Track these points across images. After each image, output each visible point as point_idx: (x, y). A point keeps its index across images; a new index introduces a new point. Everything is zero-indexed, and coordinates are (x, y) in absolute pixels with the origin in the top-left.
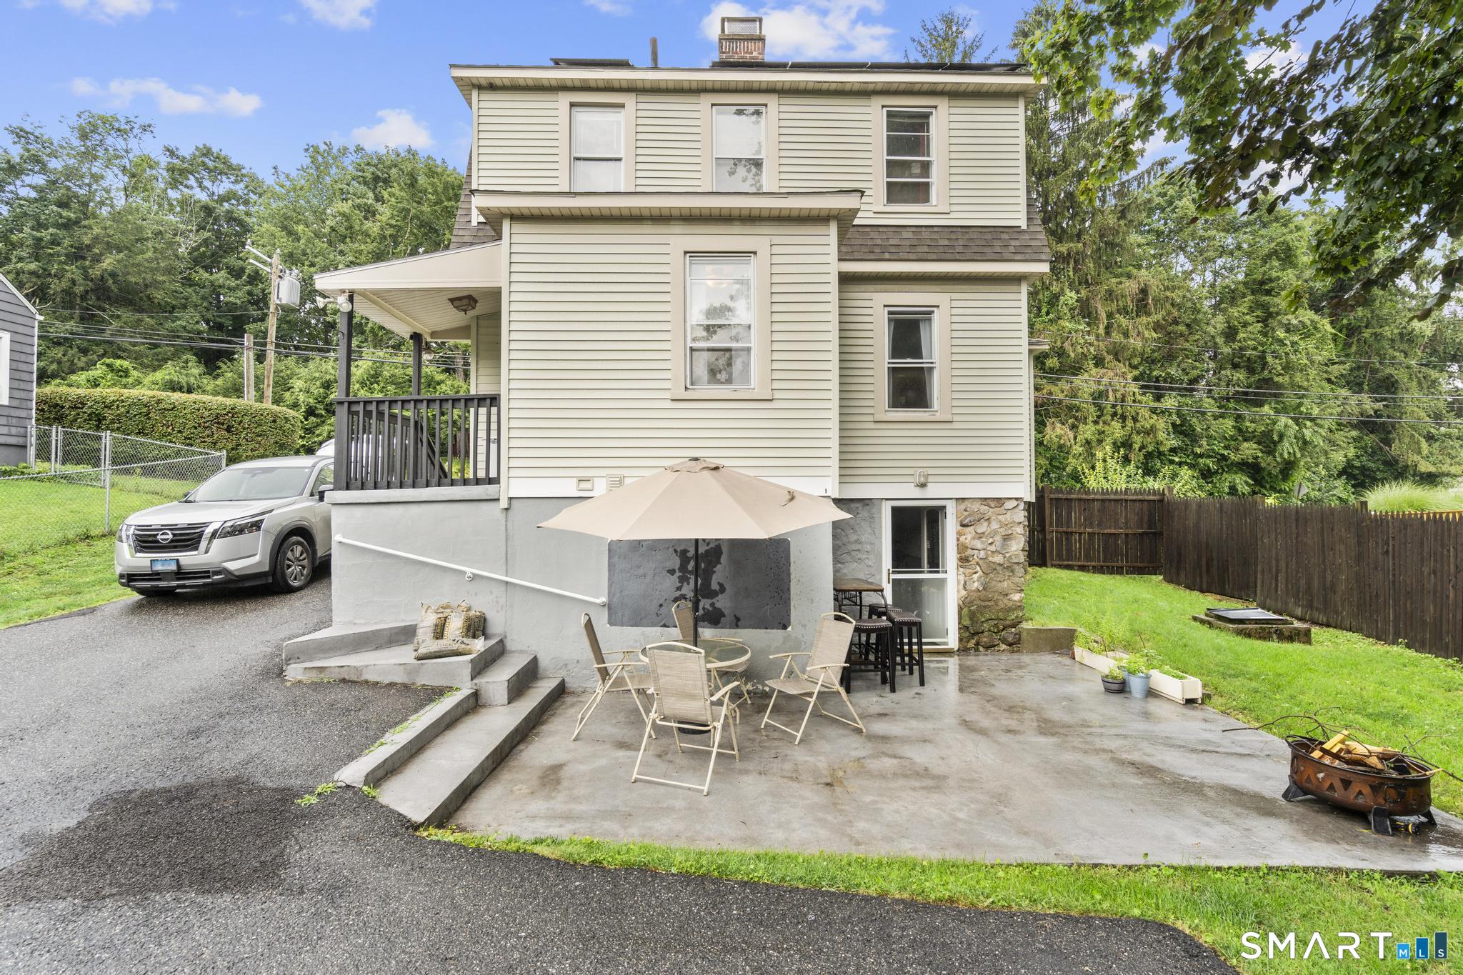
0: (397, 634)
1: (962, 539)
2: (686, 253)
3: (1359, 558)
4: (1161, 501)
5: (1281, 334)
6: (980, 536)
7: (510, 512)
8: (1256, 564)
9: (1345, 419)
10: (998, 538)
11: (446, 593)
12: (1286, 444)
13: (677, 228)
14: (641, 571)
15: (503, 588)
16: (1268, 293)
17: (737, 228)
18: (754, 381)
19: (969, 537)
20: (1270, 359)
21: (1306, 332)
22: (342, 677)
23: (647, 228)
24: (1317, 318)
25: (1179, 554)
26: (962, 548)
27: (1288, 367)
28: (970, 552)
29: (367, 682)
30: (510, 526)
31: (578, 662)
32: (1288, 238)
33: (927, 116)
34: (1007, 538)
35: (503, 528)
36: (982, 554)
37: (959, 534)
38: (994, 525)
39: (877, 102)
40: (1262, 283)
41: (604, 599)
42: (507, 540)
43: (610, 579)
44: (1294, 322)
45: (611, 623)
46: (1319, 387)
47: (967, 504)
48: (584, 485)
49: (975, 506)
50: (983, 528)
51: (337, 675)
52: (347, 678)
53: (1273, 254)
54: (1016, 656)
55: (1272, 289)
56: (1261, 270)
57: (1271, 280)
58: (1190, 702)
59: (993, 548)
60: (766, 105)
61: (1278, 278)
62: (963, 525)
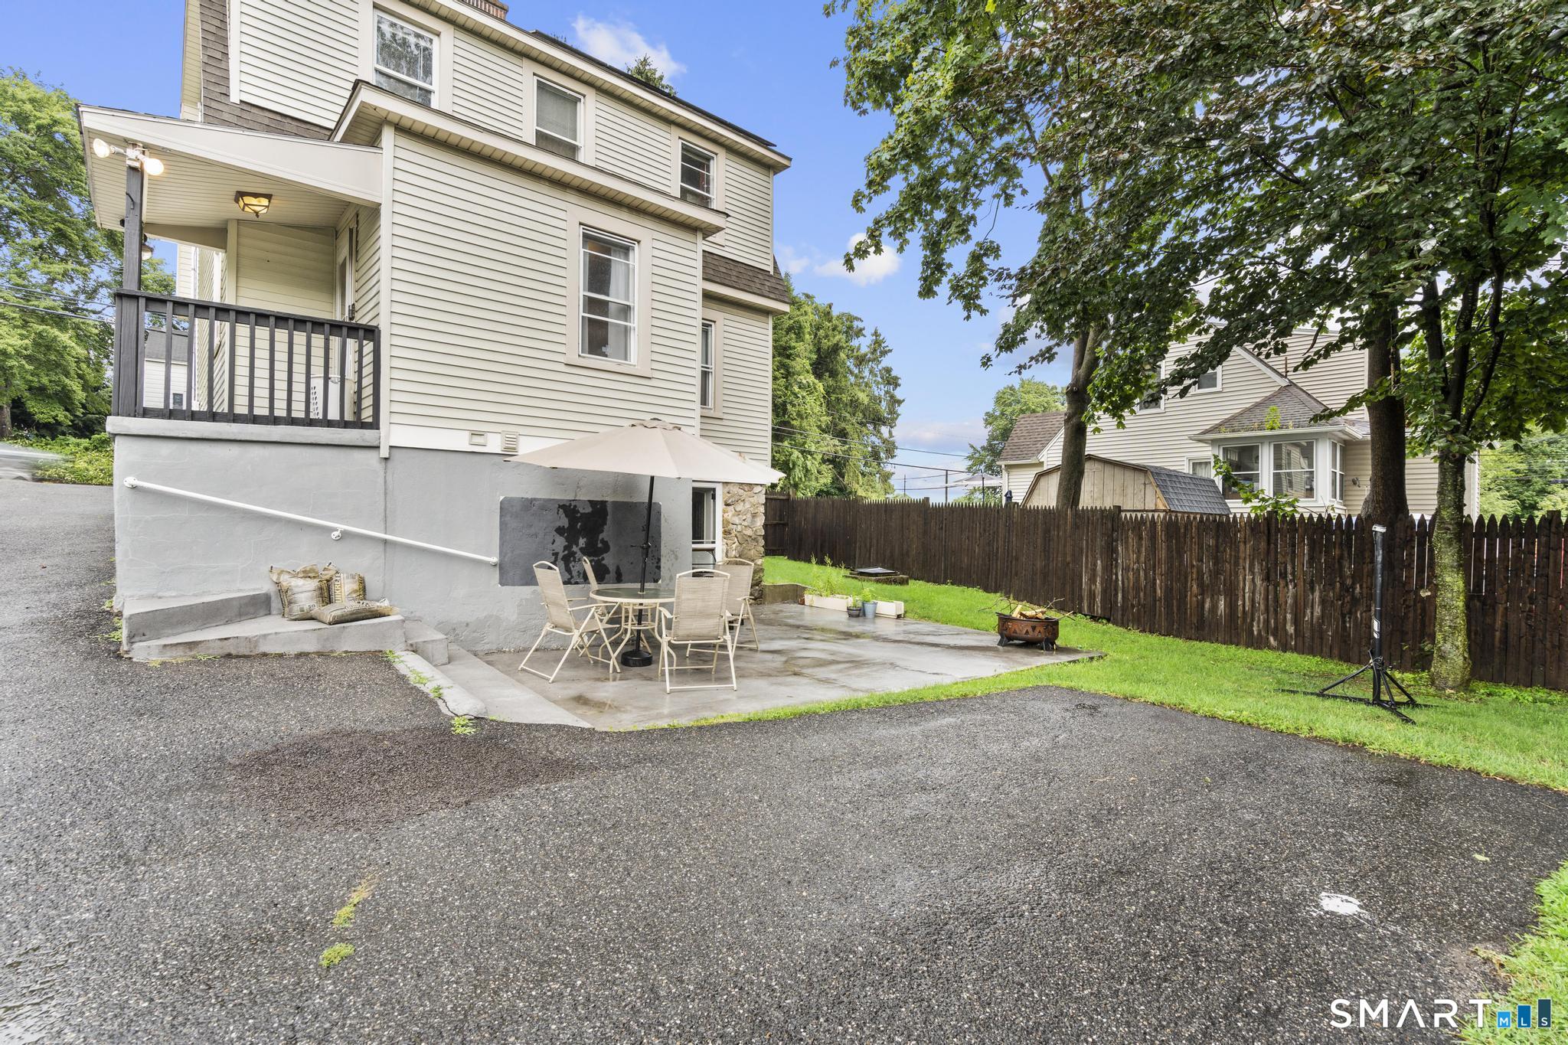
0: (246, 605)
1: (726, 515)
2: (581, 224)
3: (925, 533)
4: (788, 500)
5: (796, 389)
6: (738, 513)
7: (390, 464)
8: (855, 543)
9: (826, 458)
10: (749, 515)
11: (306, 554)
12: (797, 470)
13: (573, 198)
14: (533, 530)
15: (381, 547)
16: (788, 357)
17: (625, 215)
18: (633, 357)
19: (730, 514)
20: (789, 407)
21: (810, 389)
22: (227, 651)
23: (545, 188)
24: (817, 381)
25: (801, 540)
26: (726, 523)
27: (799, 415)
28: (731, 526)
29: (265, 655)
30: (389, 478)
31: (467, 625)
32: (801, 318)
33: (709, 159)
34: (754, 515)
35: (381, 480)
36: (739, 528)
37: (724, 512)
38: (747, 505)
39: (677, 132)
40: (785, 349)
41: (495, 560)
42: (386, 494)
43: (501, 538)
44: (804, 382)
45: (502, 584)
46: (815, 433)
47: (730, 487)
48: (477, 440)
49: (735, 490)
50: (740, 507)
51: (219, 650)
52: (234, 652)
53: (790, 329)
54: (760, 607)
55: (791, 354)
56: (784, 339)
57: (790, 348)
58: (899, 617)
59: (745, 523)
60: (584, 96)
61: (794, 348)
62: (727, 505)
